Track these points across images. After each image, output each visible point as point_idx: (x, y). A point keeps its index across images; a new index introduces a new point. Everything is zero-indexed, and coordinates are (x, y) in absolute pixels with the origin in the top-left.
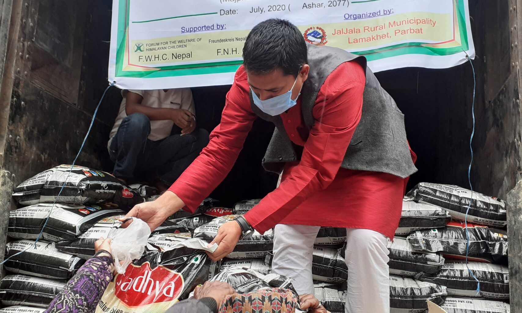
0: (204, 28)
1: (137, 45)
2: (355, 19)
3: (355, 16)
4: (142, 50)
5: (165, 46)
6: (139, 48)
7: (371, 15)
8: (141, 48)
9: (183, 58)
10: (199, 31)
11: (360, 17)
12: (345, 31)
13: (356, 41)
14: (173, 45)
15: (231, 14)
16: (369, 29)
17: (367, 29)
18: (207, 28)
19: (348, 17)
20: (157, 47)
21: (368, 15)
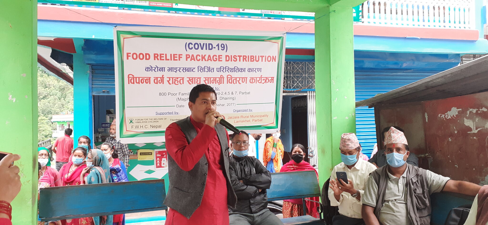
0: (168, 113)
1: (130, 120)
2: (238, 112)
3: (237, 111)
4: (133, 122)
5: (146, 121)
6: (131, 122)
7: (244, 111)
8: (132, 121)
9: (156, 127)
10: (166, 114)
11: (240, 111)
12: (233, 117)
13: (237, 122)
14: (151, 120)
15: (182, 107)
16: (243, 117)
17: (242, 117)
18: (170, 113)
19: (235, 111)
20: (142, 121)
21: (243, 110)
